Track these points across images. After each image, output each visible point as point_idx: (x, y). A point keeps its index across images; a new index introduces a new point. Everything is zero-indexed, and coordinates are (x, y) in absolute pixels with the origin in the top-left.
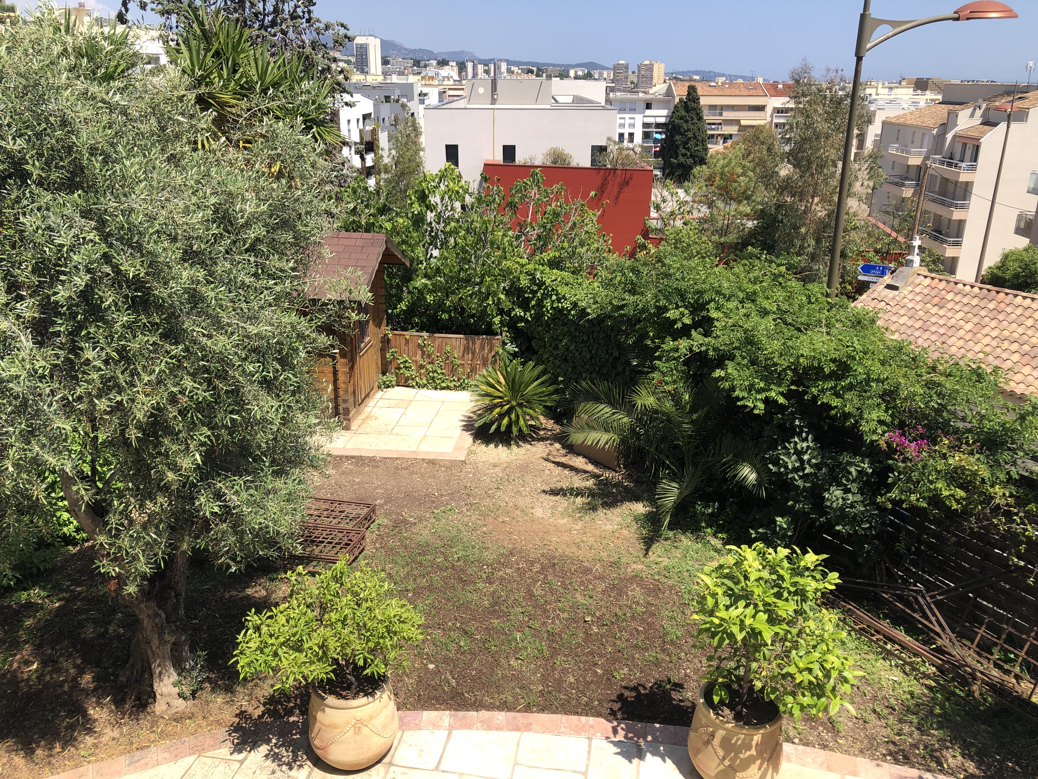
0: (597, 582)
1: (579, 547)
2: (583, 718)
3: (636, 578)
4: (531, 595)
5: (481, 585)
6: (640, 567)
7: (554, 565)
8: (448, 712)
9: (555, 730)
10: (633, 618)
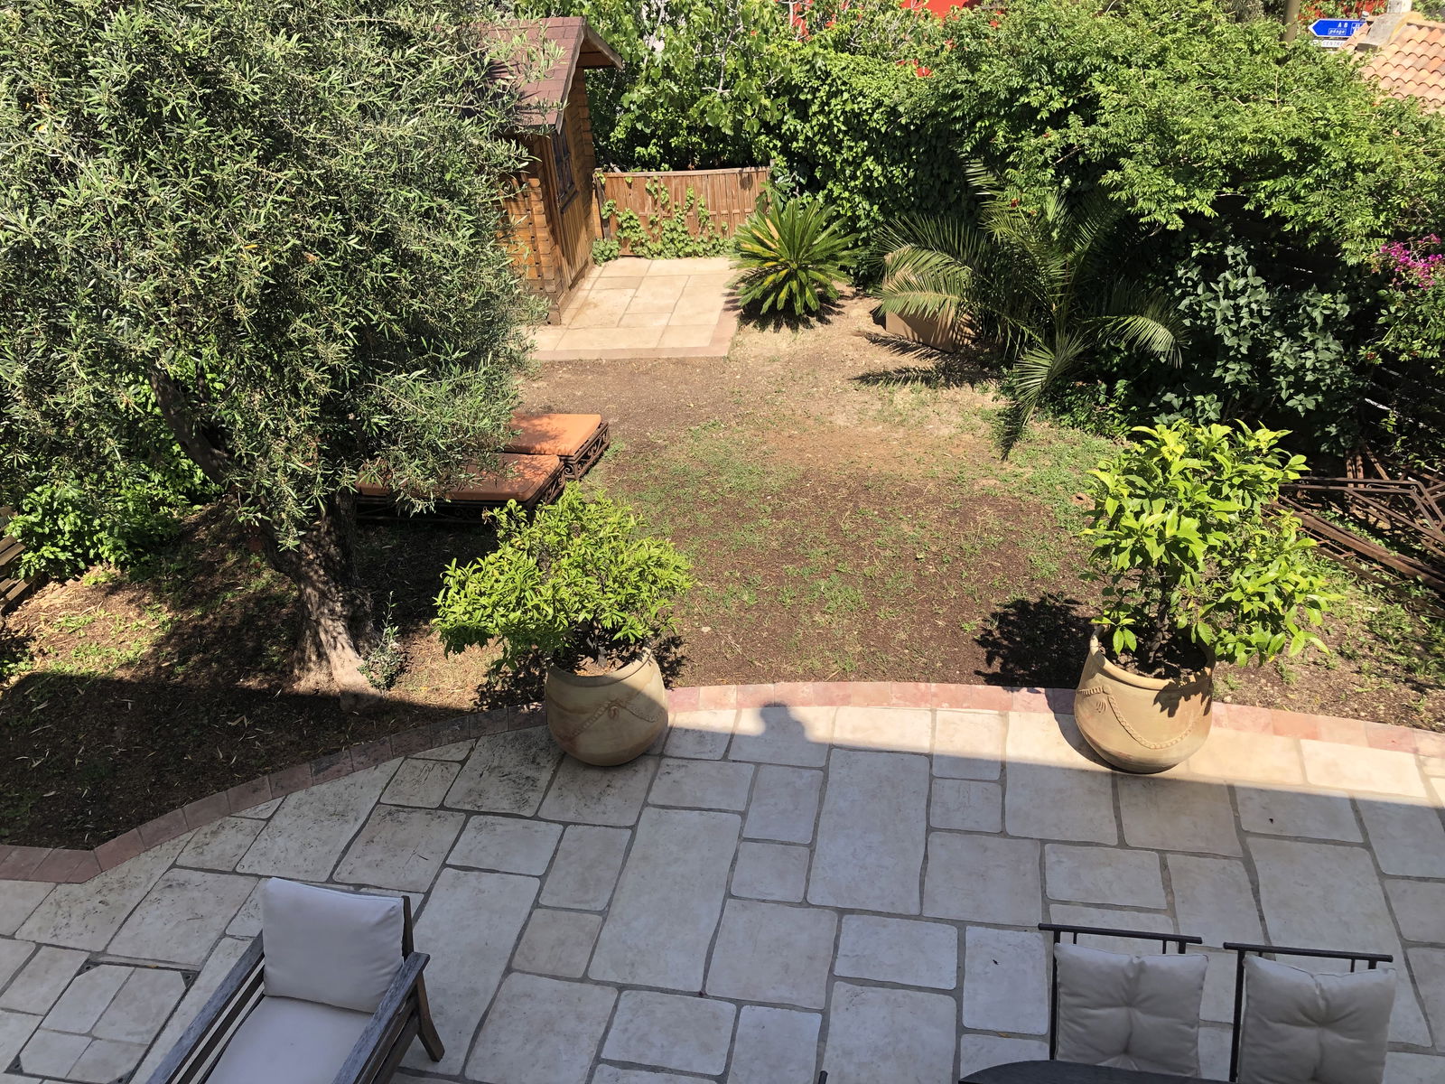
0: (931, 506)
1: (901, 462)
2: (922, 685)
3: (987, 498)
4: (835, 530)
5: (765, 522)
6: (992, 482)
7: (867, 488)
8: (734, 686)
9: (883, 701)
10: (985, 551)
